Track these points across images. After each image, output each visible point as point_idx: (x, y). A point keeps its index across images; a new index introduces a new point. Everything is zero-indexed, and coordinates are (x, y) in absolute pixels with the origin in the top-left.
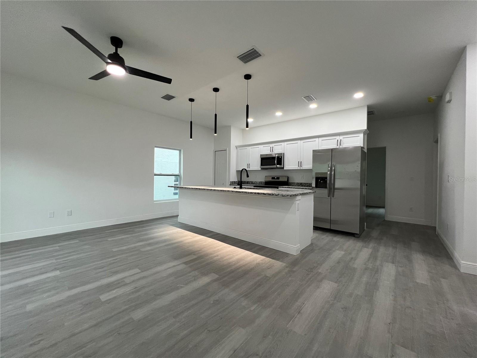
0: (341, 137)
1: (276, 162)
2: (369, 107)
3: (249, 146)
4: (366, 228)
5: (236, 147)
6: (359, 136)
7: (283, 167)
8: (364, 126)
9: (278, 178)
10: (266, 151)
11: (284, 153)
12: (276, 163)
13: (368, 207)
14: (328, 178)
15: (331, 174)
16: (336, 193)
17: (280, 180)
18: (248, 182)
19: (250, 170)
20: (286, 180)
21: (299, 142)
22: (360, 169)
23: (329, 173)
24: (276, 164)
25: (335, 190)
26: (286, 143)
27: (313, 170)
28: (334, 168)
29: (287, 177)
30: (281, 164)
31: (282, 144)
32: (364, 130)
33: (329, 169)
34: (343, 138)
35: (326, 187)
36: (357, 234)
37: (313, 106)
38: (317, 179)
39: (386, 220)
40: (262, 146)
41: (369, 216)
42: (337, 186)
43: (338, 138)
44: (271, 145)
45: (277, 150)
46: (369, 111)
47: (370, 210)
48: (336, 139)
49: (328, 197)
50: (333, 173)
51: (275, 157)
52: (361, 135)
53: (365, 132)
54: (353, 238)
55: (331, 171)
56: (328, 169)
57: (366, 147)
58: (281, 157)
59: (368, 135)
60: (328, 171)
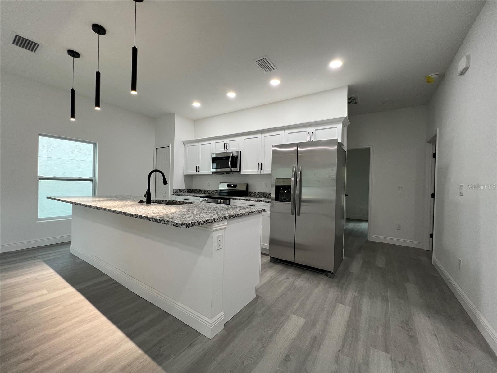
0: (313, 129)
1: (230, 163)
2: (351, 90)
3: (199, 142)
4: (345, 256)
5: (184, 143)
6: (336, 127)
7: (239, 170)
8: (344, 113)
9: (235, 186)
10: (218, 148)
11: (241, 152)
12: (230, 165)
13: (349, 220)
14: (292, 187)
15: (295, 181)
16: (304, 208)
17: (238, 188)
18: (200, 190)
19: (199, 174)
20: (245, 189)
21: (260, 136)
22: (335, 174)
23: (293, 179)
24: (230, 167)
25: (302, 204)
26: (243, 137)
27: (272, 175)
28: (300, 172)
29: (246, 185)
30: (236, 167)
31: (239, 138)
32: (344, 119)
33: (294, 173)
34: (316, 130)
35: (289, 201)
36: (330, 272)
37: (275, 82)
38: (278, 188)
39: (369, 240)
40: (215, 142)
41: (350, 234)
42: (303, 197)
43: (309, 130)
44: (226, 141)
45: (233, 148)
46: (350, 97)
47: (351, 225)
48: (306, 131)
49: (292, 215)
50: (298, 179)
51: (229, 157)
52: (340, 126)
53: (344, 121)
54: (326, 278)
55: (296, 176)
56: (292, 174)
57: (345, 144)
58: (237, 156)
59: (349, 127)
60: (292, 177)
